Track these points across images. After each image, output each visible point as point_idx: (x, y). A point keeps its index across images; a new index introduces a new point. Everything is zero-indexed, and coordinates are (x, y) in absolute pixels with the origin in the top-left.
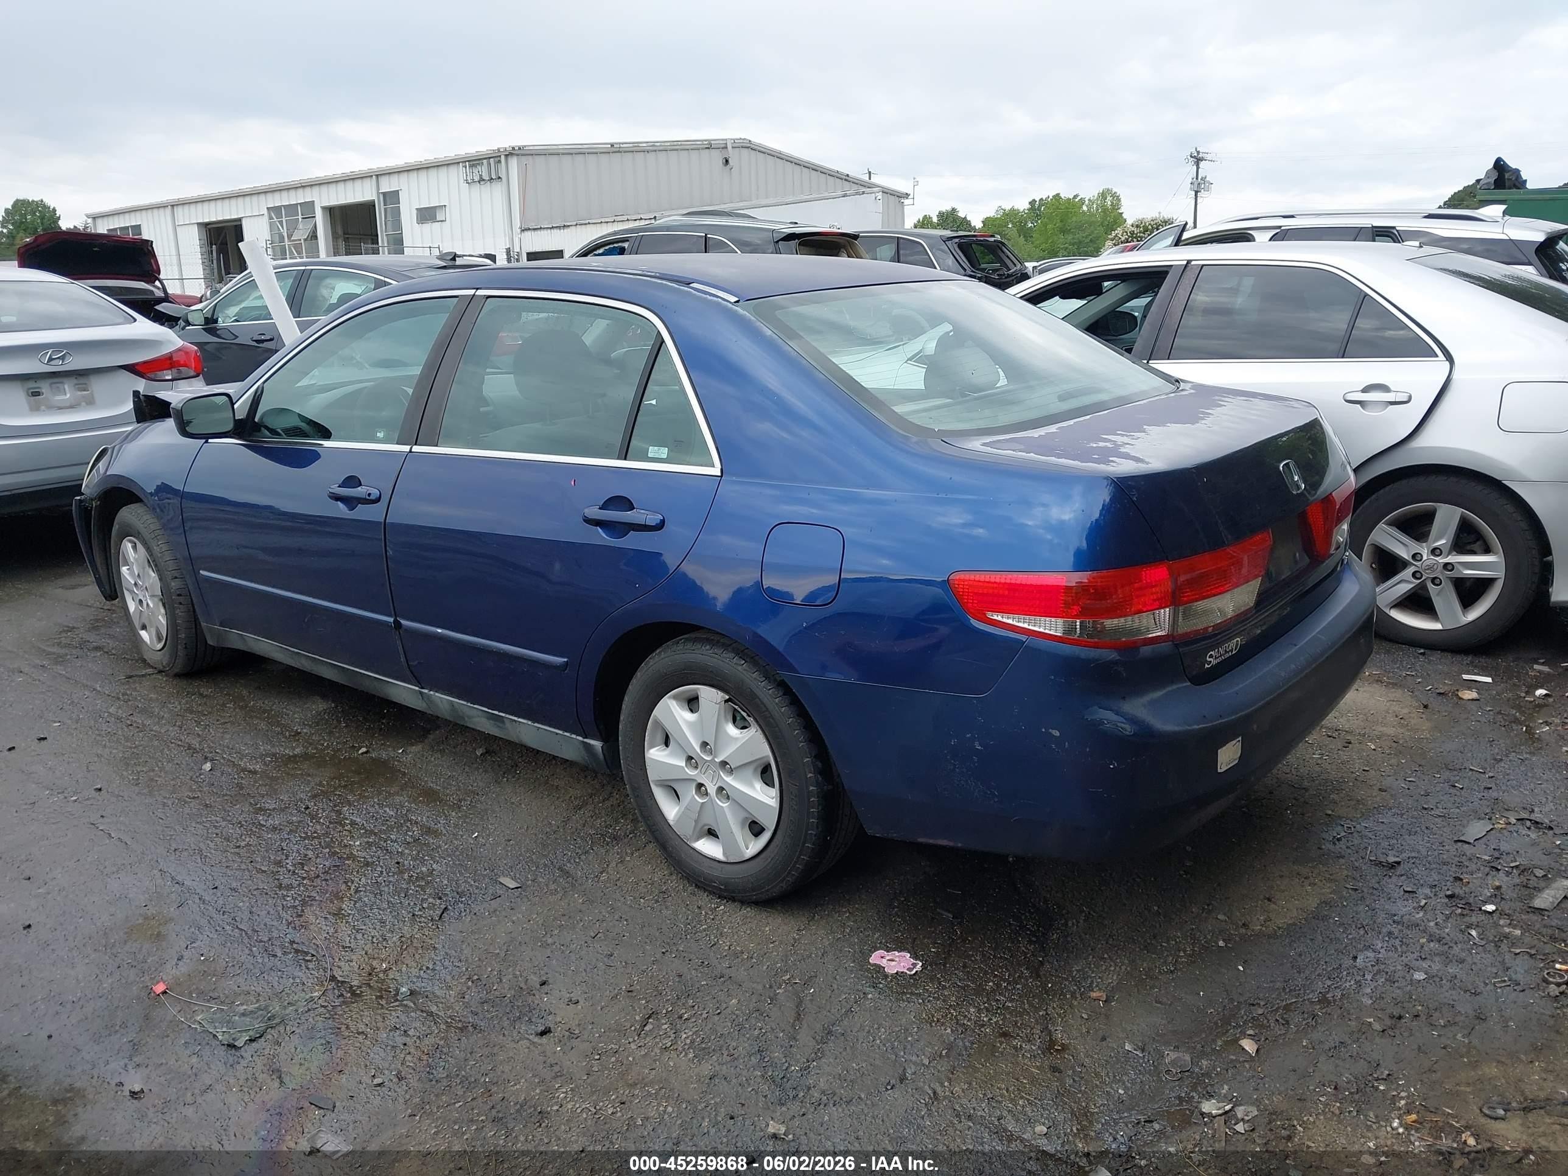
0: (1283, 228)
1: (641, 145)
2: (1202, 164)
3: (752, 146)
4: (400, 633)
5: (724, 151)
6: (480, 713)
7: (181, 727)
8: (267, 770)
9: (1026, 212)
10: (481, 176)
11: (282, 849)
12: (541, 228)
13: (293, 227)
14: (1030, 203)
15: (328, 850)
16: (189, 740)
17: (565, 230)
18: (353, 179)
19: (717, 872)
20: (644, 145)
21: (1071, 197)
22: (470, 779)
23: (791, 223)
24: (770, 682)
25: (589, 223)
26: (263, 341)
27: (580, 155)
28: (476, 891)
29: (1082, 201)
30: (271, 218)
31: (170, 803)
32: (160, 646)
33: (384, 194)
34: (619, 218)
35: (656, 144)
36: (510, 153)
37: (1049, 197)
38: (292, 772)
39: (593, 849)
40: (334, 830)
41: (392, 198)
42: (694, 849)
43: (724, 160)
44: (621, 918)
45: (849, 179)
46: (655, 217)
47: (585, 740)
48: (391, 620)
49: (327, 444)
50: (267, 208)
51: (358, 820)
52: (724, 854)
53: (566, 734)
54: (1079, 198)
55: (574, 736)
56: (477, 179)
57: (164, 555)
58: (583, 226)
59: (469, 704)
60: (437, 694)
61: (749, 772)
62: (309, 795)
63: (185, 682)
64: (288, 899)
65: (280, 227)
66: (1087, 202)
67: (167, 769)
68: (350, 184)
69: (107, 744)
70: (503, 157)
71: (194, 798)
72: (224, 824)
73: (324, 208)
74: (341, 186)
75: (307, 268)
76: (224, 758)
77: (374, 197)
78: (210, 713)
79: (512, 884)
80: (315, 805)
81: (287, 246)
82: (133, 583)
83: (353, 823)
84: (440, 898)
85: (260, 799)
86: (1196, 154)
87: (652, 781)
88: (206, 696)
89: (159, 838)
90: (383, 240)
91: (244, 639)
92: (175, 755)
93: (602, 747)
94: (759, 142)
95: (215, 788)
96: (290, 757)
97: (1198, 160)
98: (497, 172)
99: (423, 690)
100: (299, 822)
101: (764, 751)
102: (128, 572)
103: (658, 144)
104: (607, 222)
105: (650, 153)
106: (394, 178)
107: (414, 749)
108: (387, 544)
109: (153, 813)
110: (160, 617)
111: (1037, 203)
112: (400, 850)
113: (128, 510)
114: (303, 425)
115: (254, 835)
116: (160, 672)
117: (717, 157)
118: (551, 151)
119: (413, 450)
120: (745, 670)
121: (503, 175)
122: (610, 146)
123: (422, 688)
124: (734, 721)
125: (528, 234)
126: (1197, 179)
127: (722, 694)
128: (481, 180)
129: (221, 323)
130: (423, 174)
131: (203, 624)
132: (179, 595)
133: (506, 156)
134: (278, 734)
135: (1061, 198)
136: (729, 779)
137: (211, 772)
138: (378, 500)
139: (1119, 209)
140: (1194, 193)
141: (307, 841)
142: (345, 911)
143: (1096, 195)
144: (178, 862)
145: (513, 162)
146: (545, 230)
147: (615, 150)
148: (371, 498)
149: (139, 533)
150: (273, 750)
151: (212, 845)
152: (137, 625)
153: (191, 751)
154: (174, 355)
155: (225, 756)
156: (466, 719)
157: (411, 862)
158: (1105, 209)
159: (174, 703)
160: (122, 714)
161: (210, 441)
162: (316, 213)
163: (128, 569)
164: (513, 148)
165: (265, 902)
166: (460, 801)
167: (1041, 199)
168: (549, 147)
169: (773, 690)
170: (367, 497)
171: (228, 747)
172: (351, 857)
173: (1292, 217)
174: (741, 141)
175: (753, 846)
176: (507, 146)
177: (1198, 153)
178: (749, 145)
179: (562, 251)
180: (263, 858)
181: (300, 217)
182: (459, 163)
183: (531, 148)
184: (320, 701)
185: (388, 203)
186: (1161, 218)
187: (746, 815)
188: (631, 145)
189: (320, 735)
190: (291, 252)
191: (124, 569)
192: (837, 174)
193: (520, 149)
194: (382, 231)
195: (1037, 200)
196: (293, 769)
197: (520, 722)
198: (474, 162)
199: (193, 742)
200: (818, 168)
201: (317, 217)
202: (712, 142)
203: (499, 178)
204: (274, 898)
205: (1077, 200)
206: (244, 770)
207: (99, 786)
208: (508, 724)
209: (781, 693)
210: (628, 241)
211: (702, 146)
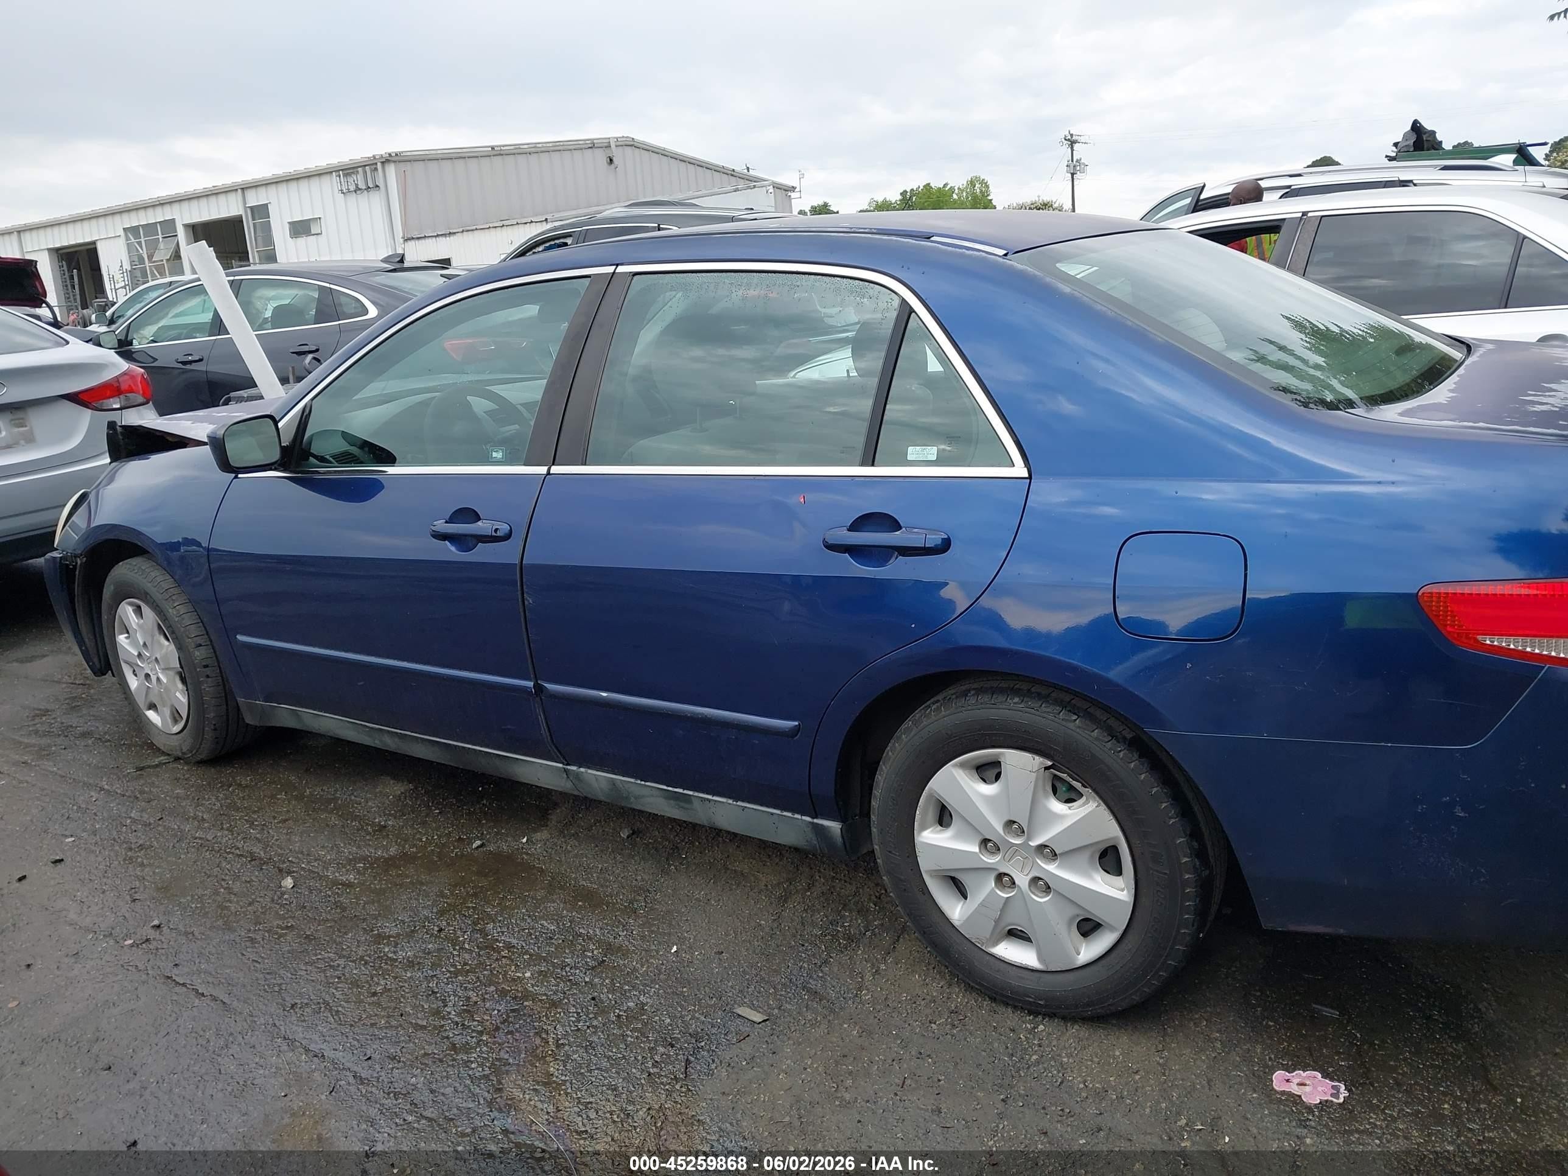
0: (1292, 187)
1: (521, 147)
2: (1076, 146)
3: (635, 144)
4: (541, 699)
5: (607, 151)
6: (655, 792)
7: (229, 830)
8: (365, 881)
9: (898, 203)
10: (357, 185)
11: (433, 992)
12: (425, 237)
13: (153, 247)
14: (901, 194)
15: (492, 988)
16: (248, 846)
17: (452, 238)
18: (217, 194)
19: (1030, 983)
20: (526, 146)
21: (941, 186)
22: (629, 871)
23: (746, 209)
24: (1119, 742)
25: (476, 229)
26: (190, 362)
27: (460, 160)
28: (714, 1031)
29: (952, 189)
30: (127, 239)
31: (259, 938)
32: (177, 728)
33: (252, 208)
34: (505, 223)
35: (538, 145)
36: (387, 160)
37: (919, 187)
38: (398, 881)
39: (831, 957)
40: (488, 958)
41: (261, 212)
42: (992, 955)
43: (608, 159)
44: (920, 1053)
45: (735, 174)
46: (546, 220)
47: (815, 821)
48: (531, 684)
49: (391, 470)
50: (124, 229)
51: (514, 941)
52: (1040, 958)
53: (785, 813)
54: (949, 187)
55: (797, 816)
56: (352, 188)
57: (183, 619)
58: (470, 232)
59: (639, 782)
60: (590, 771)
61: (1084, 858)
62: (435, 910)
63: (213, 770)
64: (473, 1066)
65: (139, 248)
66: (956, 191)
67: (236, 890)
68: (213, 199)
69: (145, 861)
70: (379, 164)
71: (287, 927)
72: (342, 962)
73: (186, 226)
74: (203, 201)
75: (237, 278)
76: (303, 869)
77: (241, 212)
78: (260, 809)
79: (757, 1017)
80: (448, 924)
81: (148, 268)
82: (136, 654)
83: (509, 946)
84: (672, 1046)
85: (374, 921)
86: (1069, 137)
87: (926, 872)
88: (247, 786)
89: (265, 990)
90: (254, 258)
91: (297, 715)
92: (238, 869)
93: (841, 829)
94: (642, 139)
95: (309, 911)
96: (386, 860)
97: (1072, 142)
98: (374, 180)
99: (569, 767)
100: (439, 950)
101: (1110, 830)
102: (127, 641)
103: (540, 145)
104: (495, 227)
105: (533, 155)
106: (262, 191)
107: (538, 836)
108: (525, 590)
109: (243, 955)
110: (178, 694)
111: (908, 194)
112: (587, 979)
113: (128, 566)
114: (354, 450)
115: (389, 975)
116: (177, 759)
117: (601, 156)
118: (430, 157)
119: (551, 472)
120: (1079, 727)
121: (381, 183)
122: (490, 149)
123: (568, 764)
124: (1055, 791)
125: (411, 243)
126: (1072, 161)
127: (1041, 759)
128: (357, 189)
129: (136, 345)
130: (293, 185)
131: (241, 700)
132: (206, 666)
133: (383, 163)
134: (358, 830)
135: (932, 188)
136: (1052, 868)
137: (295, 889)
138: (508, 536)
139: (988, 195)
140: (1070, 175)
141: (460, 978)
142: (557, 1077)
143: (965, 183)
144: (304, 1024)
145: (391, 170)
146: (430, 239)
147: (495, 153)
148: (498, 534)
149: (146, 594)
150: (360, 852)
151: (338, 994)
152: (141, 702)
153: (257, 862)
154: (120, 380)
155: (303, 866)
156: (632, 799)
157: (610, 996)
158: (975, 197)
159: (209, 799)
160: (148, 819)
161: (240, 476)
162: (178, 230)
163: (126, 638)
164: (390, 155)
165: (445, 1074)
166: (631, 902)
167: (912, 190)
168: (427, 152)
169: (1125, 751)
170: (494, 534)
171: (302, 853)
172: (526, 996)
173: (1300, 175)
174: (624, 139)
175: (1089, 951)
176: (383, 153)
177: (1072, 135)
178: (632, 143)
179: (449, 259)
180: (414, 1007)
181: (160, 236)
182: (331, 172)
183: (409, 154)
184: (392, 782)
185: (257, 217)
186: (1041, 201)
187: (1074, 911)
188: (512, 147)
189: (412, 826)
190: (153, 275)
191: (122, 639)
192: (722, 170)
193: (396, 155)
194: (252, 247)
195: (908, 190)
196: (399, 876)
197: (716, 801)
198: (347, 171)
199: (255, 849)
200: (704, 164)
201: (179, 235)
202: (595, 141)
203: (377, 186)
204: (453, 1066)
205: (947, 189)
206: (335, 883)
207: (156, 922)
208: (696, 804)
209: (1136, 756)
210: (571, 236)
211: (584, 146)
